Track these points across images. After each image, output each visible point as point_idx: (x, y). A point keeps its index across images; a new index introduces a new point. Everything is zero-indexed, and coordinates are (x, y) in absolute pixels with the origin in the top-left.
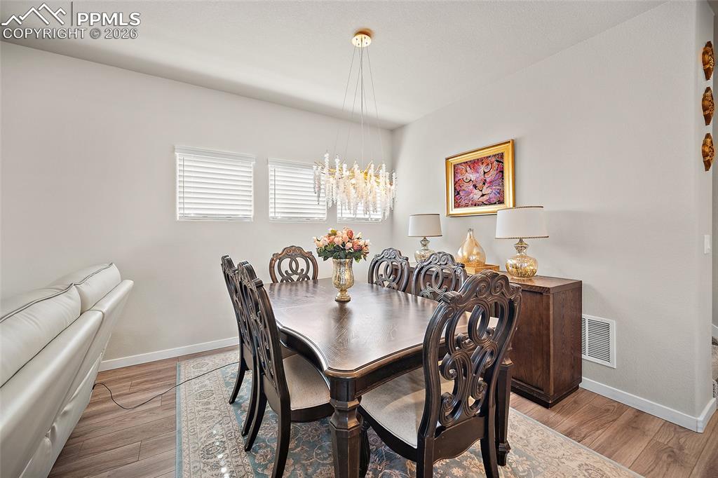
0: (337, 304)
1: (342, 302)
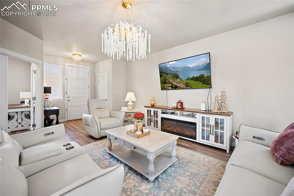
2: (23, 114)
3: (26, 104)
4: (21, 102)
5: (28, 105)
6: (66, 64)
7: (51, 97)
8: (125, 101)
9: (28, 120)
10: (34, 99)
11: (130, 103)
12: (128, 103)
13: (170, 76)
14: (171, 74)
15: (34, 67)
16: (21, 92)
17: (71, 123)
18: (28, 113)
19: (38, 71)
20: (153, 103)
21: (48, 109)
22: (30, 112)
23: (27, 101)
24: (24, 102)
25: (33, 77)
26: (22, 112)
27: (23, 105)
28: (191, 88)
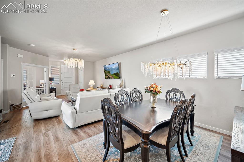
0: (151, 109)
1: (153, 108)
2: (41, 90)
3: (42, 86)
4: (40, 85)
5: (43, 86)
6: (62, 65)
7: (53, 82)
8: (89, 84)
9: (43, 93)
10: (45, 83)
11: (92, 86)
12: (91, 86)
13: (107, 72)
14: (107, 71)
15: (45, 69)
16: (40, 81)
17: (63, 96)
18: (43, 90)
19: (47, 71)
20: (101, 85)
21: (51, 88)
22: (44, 89)
23: (43, 85)
24: (41, 85)
25: (45, 73)
26: (40, 90)
27: (41, 87)
28: (114, 78)
